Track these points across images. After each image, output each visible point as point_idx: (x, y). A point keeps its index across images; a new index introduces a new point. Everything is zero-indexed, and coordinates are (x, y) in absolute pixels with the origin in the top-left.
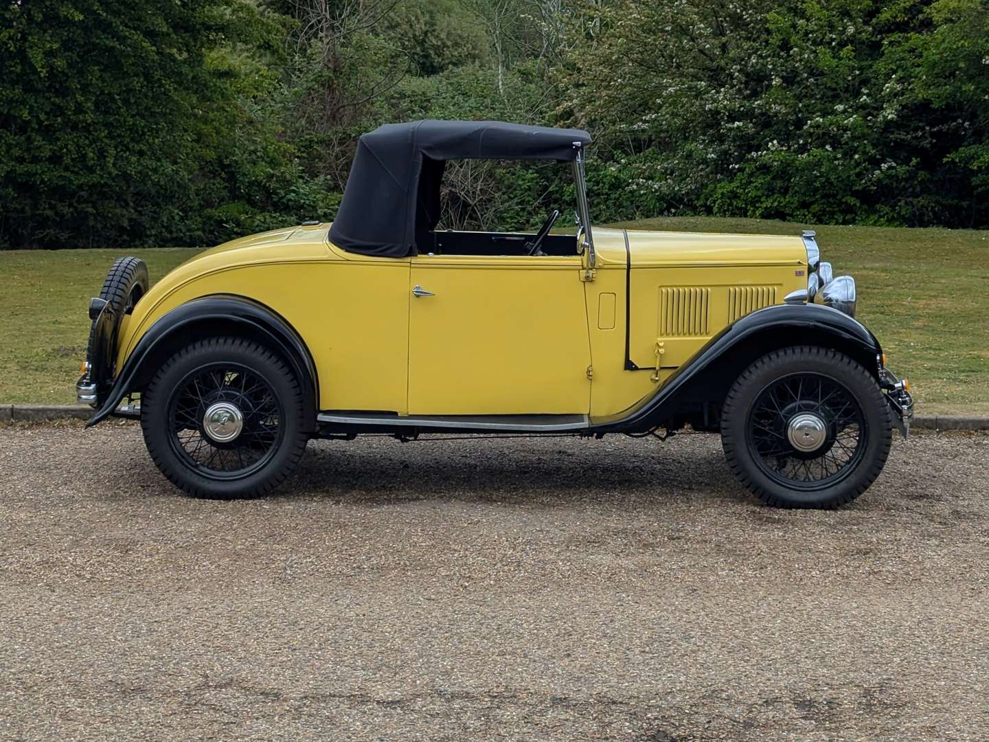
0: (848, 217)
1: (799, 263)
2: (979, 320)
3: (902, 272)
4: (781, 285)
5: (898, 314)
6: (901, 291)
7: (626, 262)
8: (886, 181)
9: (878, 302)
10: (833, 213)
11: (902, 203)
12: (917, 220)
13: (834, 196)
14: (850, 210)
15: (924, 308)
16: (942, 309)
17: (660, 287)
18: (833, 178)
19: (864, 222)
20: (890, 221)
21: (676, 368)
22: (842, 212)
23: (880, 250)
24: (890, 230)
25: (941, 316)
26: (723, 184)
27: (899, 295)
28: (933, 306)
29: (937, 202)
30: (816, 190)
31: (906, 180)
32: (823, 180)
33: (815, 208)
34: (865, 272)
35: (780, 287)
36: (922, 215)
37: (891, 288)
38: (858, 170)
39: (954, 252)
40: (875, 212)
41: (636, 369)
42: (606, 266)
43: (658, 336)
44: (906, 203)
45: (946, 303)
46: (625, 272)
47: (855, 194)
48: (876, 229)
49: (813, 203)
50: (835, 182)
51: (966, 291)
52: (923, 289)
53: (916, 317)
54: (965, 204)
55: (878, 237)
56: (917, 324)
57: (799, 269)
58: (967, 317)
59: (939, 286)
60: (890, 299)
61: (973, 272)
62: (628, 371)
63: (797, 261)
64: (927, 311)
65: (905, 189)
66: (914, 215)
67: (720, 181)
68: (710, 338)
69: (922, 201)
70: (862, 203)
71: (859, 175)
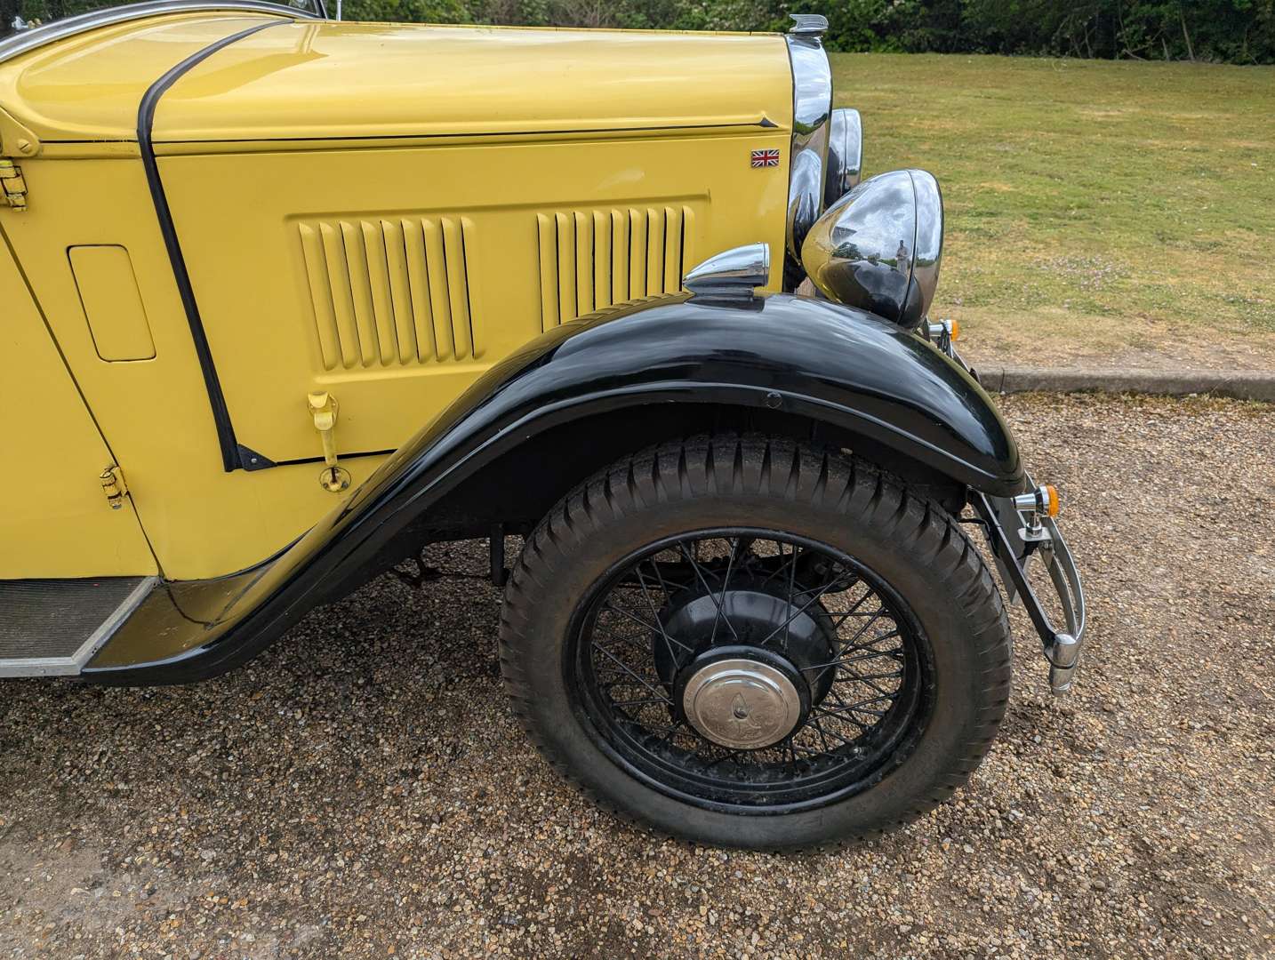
0: (866, 46)
1: (765, 124)
2: (979, 142)
3: (907, 92)
4: (704, 198)
5: (906, 137)
6: (907, 112)
7: (132, 133)
8: (896, 16)
9: (888, 124)
10: (854, 43)
11: (906, 34)
12: (916, 48)
13: (856, 29)
14: (867, 41)
15: (929, 130)
16: (945, 130)
17: (291, 217)
18: (856, 13)
19: (876, 50)
20: (896, 49)
21: (392, 451)
22: (860, 42)
23: (888, 73)
24: (895, 57)
25: (944, 137)
26: (775, 21)
27: (906, 116)
28: (937, 127)
29: (932, 33)
30: (843, 25)
31: (911, 15)
32: (849, 15)
33: (841, 40)
34: (877, 94)
35: (700, 204)
36: (919, 44)
37: (898, 109)
38: (876, 7)
39: (947, 73)
40: (886, 41)
41: (265, 464)
42: (51, 150)
43: (315, 371)
44: (909, 34)
45: (949, 124)
46: (139, 166)
47: (873, 27)
48: (885, 55)
49: (839, 35)
50: (857, 17)
51: (963, 110)
52: (925, 109)
53: (922, 139)
54: (951, 34)
55: (887, 62)
56: (925, 147)
57: (765, 143)
58: (968, 138)
59: (938, 106)
60: (898, 120)
61: (965, 92)
62: (239, 473)
63: (763, 114)
64: (931, 132)
65: (909, 23)
66: (914, 43)
67: (773, 19)
68: (484, 367)
69: (921, 32)
70: (876, 35)
71: (876, 11)
